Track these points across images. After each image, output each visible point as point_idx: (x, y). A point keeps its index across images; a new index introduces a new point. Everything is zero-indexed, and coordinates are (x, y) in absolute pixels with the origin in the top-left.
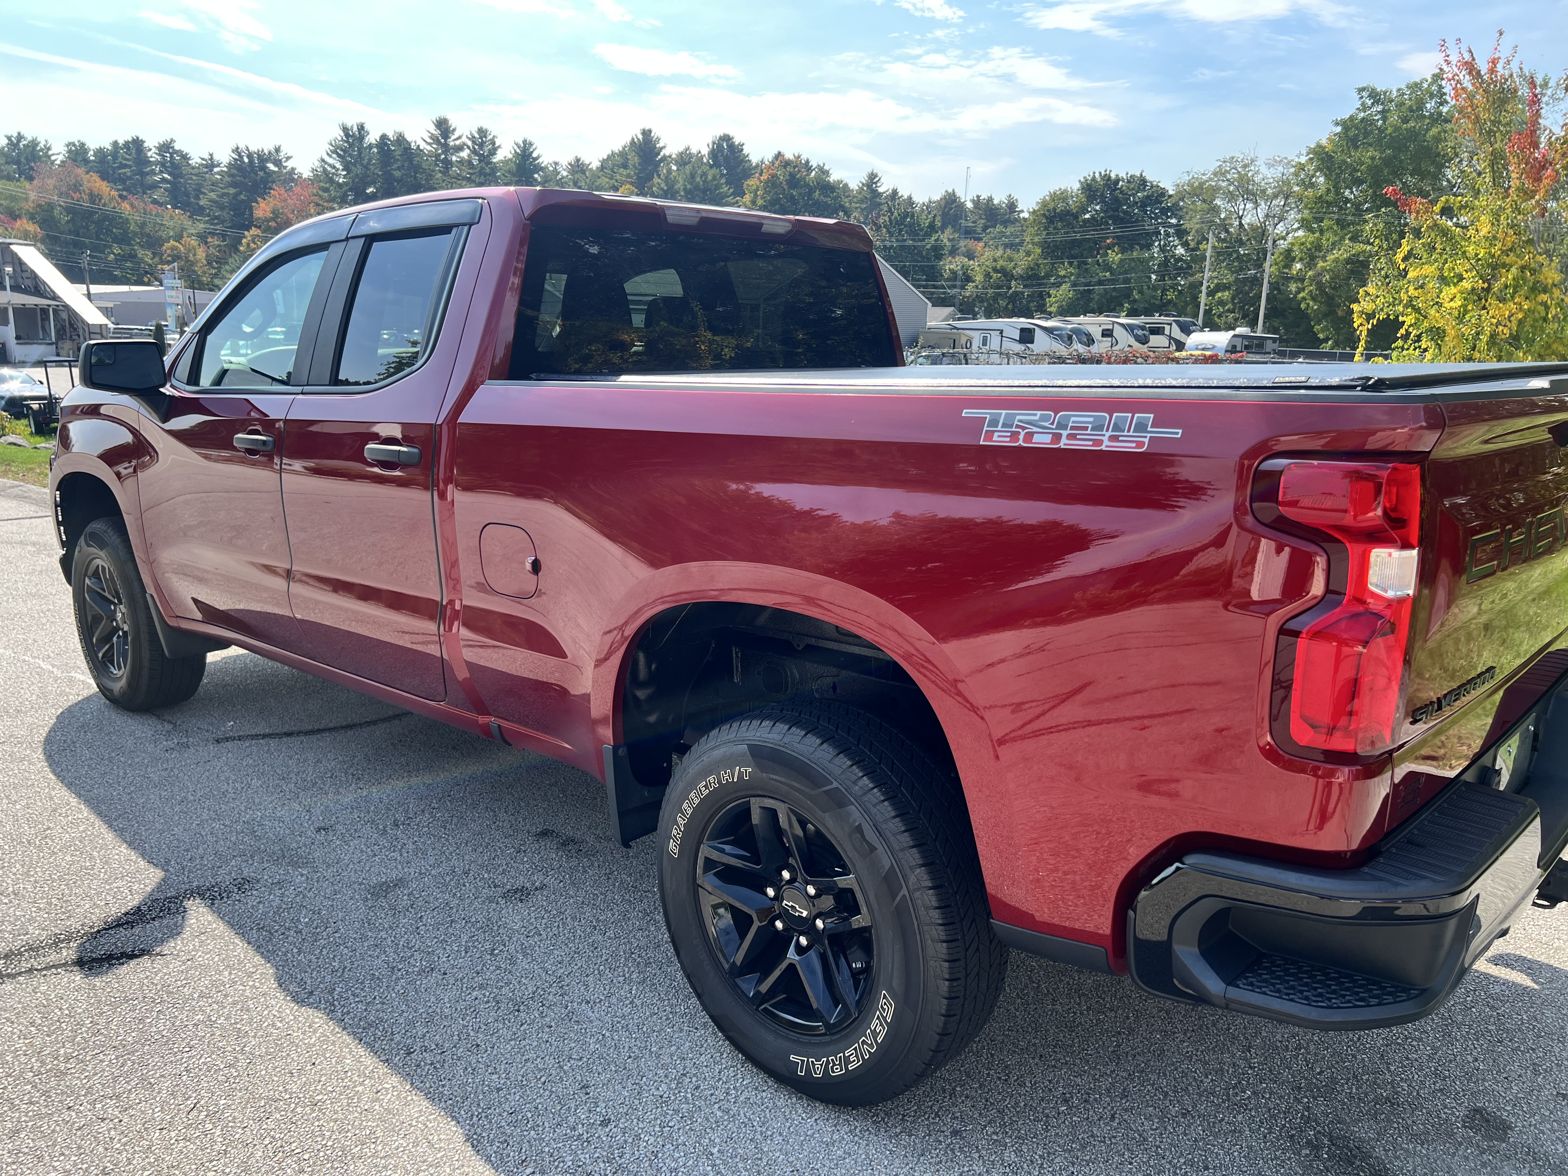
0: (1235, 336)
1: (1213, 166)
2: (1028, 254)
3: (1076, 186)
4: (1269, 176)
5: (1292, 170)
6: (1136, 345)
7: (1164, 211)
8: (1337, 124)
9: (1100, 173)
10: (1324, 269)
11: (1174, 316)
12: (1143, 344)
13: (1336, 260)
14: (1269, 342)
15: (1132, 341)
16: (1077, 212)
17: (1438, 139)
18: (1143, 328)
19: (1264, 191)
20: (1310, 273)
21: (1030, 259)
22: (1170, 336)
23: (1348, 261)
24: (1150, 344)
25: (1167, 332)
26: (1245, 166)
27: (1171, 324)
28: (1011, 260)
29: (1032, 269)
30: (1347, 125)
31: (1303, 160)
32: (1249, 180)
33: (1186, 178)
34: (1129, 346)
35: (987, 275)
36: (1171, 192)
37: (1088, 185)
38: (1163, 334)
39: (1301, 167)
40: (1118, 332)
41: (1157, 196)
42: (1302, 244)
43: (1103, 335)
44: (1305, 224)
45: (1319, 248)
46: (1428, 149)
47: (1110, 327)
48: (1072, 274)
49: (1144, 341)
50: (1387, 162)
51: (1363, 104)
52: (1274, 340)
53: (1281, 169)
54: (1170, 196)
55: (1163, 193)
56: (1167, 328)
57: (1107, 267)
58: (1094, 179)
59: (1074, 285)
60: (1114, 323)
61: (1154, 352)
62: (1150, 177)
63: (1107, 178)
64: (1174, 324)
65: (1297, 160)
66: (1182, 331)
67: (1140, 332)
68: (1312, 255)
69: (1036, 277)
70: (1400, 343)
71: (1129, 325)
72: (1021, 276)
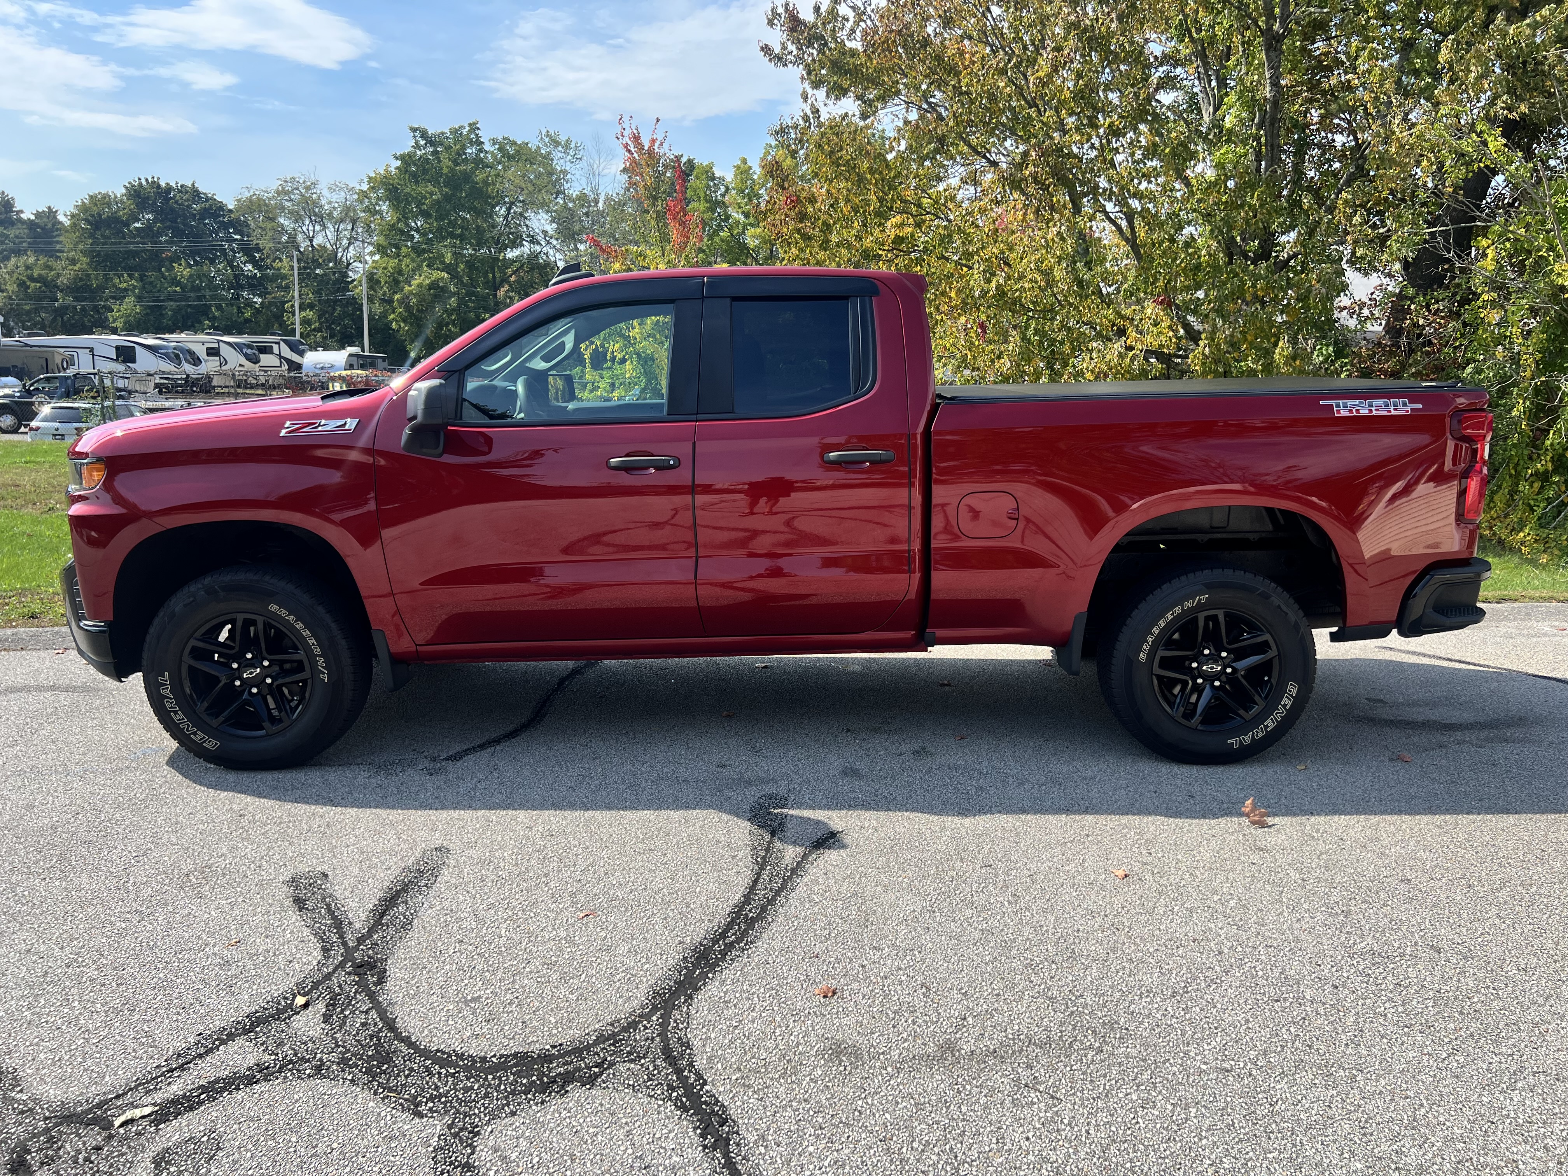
0: (350, 355)
1: (274, 185)
2: (73, 262)
3: (120, 191)
4: (333, 200)
5: (356, 197)
6: (248, 365)
7: (225, 226)
8: (397, 158)
9: (147, 180)
10: (411, 293)
11: (279, 335)
12: (255, 363)
13: (420, 285)
14: (380, 360)
15: (243, 360)
16: (127, 220)
17: (486, 183)
18: (249, 346)
19: (330, 214)
20: (397, 297)
21: (76, 268)
22: (280, 355)
23: (431, 286)
24: (261, 364)
25: (276, 350)
26: (308, 188)
27: (278, 343)
28: (51, 269)
29: (81, 279)
30: (406, 159)
31: (365, 187)
32: (314, 202)
33: (247, 195)
34: (241, 365)
35: (22, 285)
36: (230, 207)
37: (135, 191)
38: (272, 353)
39: (364, 195)
40: (225, 350)
41: (215, 209)
42: (385, 268)
43: (208, 354)
44: (380, 249)
45: (400, 272)
46: (480, 189)
47: (216, 345)
48: (135, 287)
49: (256, 361)
50: (447, 198)
51: (417, 142)
52: (384, 359)
53: (343, 194)
54: (231, 211)
55: (221, 207)
56: (275, 347)
57: (175, 282)
58: (140, 184)
59: (139, 298)
60: (219, 341)
61: (266, 372)
62: (202, 188)
63: (155, 185)
64: (282, 343)
65: (358, 187)
66: (292, 350)
67: (249, 351)
68: (396, 281)
69: (87, 288)
70: (609, 364)
71: (236, 344)
72: (68, 287)
